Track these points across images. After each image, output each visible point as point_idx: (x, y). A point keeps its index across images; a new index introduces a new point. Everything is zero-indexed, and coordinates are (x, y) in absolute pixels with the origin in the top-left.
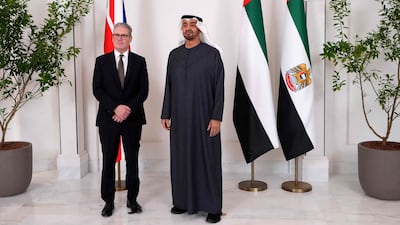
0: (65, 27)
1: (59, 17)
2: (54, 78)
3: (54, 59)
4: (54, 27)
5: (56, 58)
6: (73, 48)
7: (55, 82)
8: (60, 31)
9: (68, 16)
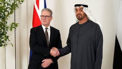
0: (10, 11)
1: (6, 5)
2: (3, 42)
3: (2, 30)
4: (3, 11)
5: (4, 29)
6: (14, 23)
7: (3, 44)
8: (6, 13)
9: (11, 4)
